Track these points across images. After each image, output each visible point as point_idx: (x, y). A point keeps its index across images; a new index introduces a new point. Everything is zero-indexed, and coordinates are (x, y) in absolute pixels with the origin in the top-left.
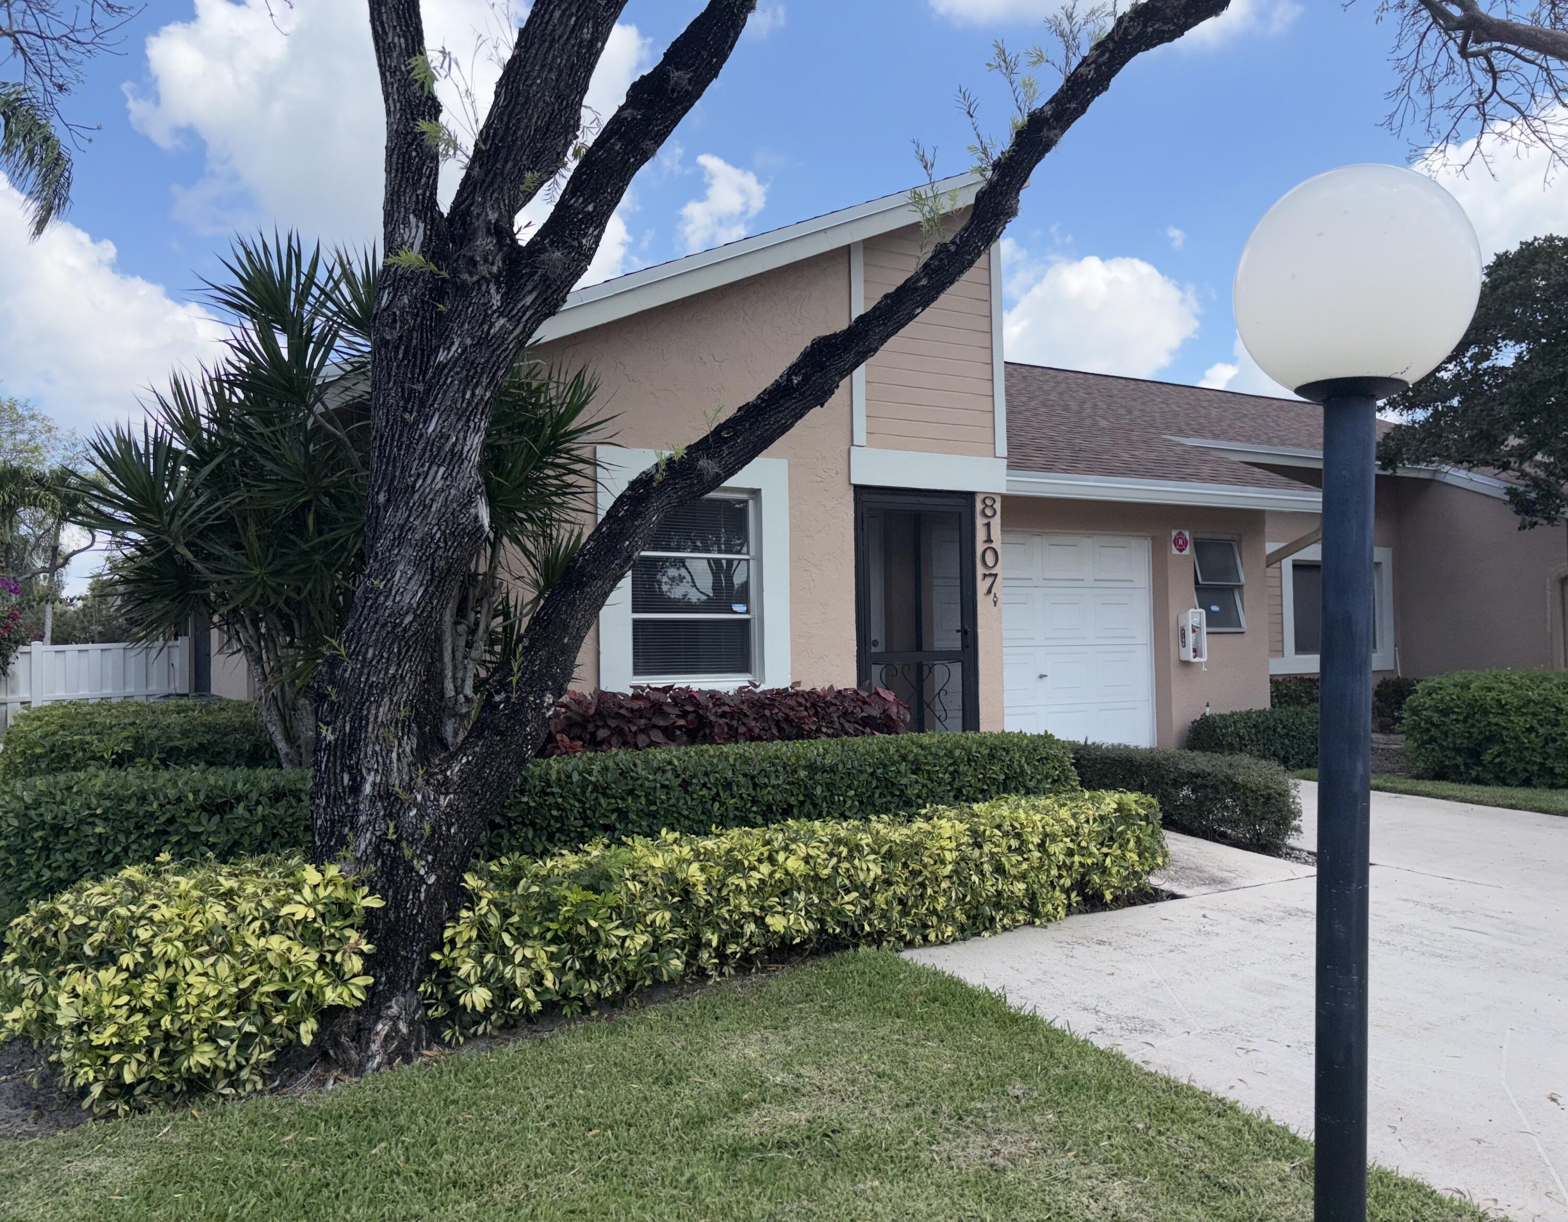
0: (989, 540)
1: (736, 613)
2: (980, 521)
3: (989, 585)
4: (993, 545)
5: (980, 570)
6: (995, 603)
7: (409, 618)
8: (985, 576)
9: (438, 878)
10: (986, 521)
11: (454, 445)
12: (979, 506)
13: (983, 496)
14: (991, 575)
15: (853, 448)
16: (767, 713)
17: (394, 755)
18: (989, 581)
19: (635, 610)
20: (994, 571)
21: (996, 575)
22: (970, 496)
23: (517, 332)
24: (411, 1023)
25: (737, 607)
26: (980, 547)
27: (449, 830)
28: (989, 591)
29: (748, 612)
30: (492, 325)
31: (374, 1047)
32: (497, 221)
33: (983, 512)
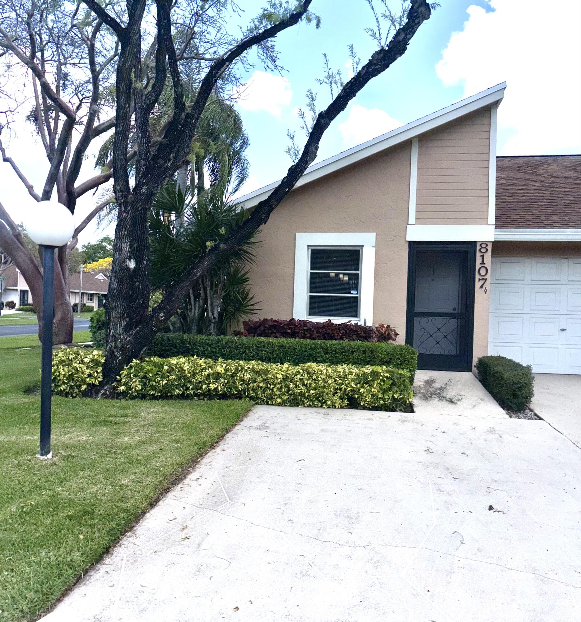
0: (483, 263)
1: (352, 294)
2: (478, 255)
3: (481, 284)
4: (485, 266)
5: (477, 277)
6: (486, 292)
7: (115, 291)
8: (479, 280)
9: (122, 358)
10: (482, 254)
11: (119, 246)
12: (478, 247)
13: (480, 243)
14: (483, 279)
15: (408, 226)
16: (321, 331)
17: (118, 326)
18: (482, 282)
19: (311, 292)
20: (485, 278)
21: (486, 279)
22: (473, 244)
23: (129, 217)
24: (110, 392)
25: (352, 292)
26: (478, 266)
27: (127, 346)
28: (482, 287)
29: (357, 294)
30: (123, 215)
31: (99, 395)
32: (120, 189)
33: (480, 250)
